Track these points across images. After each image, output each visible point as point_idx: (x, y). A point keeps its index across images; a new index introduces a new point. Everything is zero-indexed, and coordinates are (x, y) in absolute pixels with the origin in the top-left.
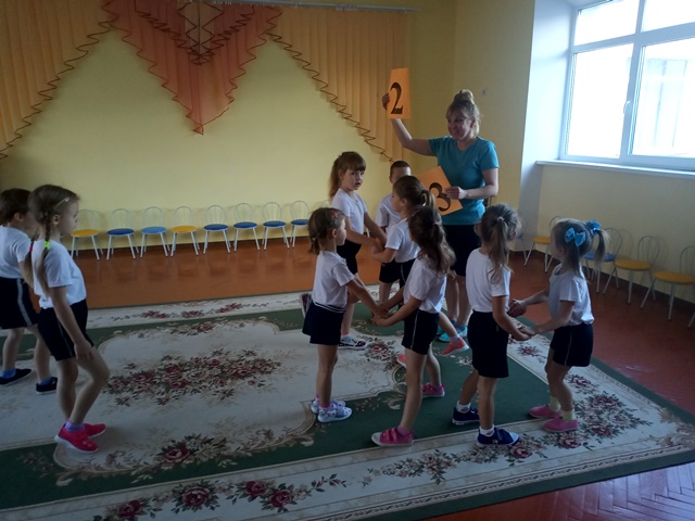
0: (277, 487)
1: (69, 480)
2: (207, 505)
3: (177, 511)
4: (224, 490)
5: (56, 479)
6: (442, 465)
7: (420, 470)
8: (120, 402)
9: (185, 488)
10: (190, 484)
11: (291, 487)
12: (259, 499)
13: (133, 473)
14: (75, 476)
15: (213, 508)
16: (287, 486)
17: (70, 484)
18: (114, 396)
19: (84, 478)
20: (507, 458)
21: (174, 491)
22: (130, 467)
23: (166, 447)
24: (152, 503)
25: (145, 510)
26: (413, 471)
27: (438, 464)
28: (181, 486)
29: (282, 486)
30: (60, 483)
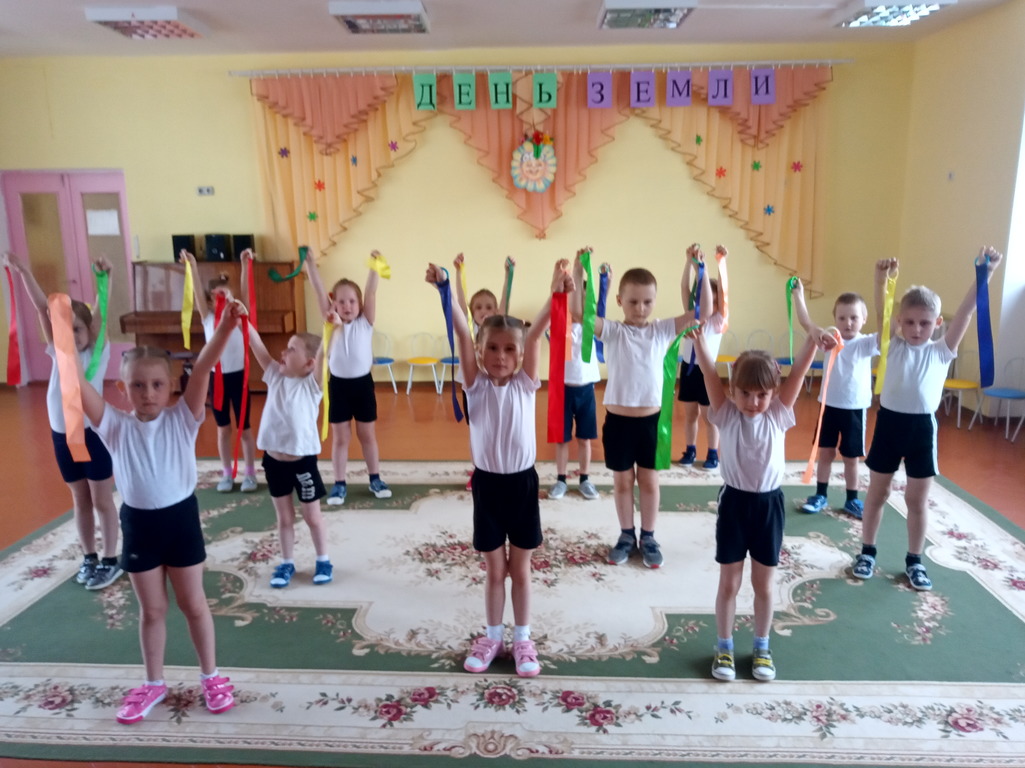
0: (600, 703)
1: (367, 651)
2: (512, 706)
3: (477, 707)
4: (534, 695)
5: (352, 646)
6: (835, 717)
7: (799, 717)
8: (430, 573)
9: (491, 684)
10: (497, 680)
11: (618, 707)
12: (575, 712)
13: (434, 656)
14: (371, 646)
15: (518, 711)
16: (613, 704)
17: (367, 654)
18: (424, 566)
19: (382, 652)
20: (942, 727)
21: (476, 685)
22: (432, 648)
23: (475, 634)
24: (449, 693)
25: (441, 698)
26: (789, 716)
27: (829, 714)
28: (486, 680)
29: (608, 703)
30: (357, 652)
